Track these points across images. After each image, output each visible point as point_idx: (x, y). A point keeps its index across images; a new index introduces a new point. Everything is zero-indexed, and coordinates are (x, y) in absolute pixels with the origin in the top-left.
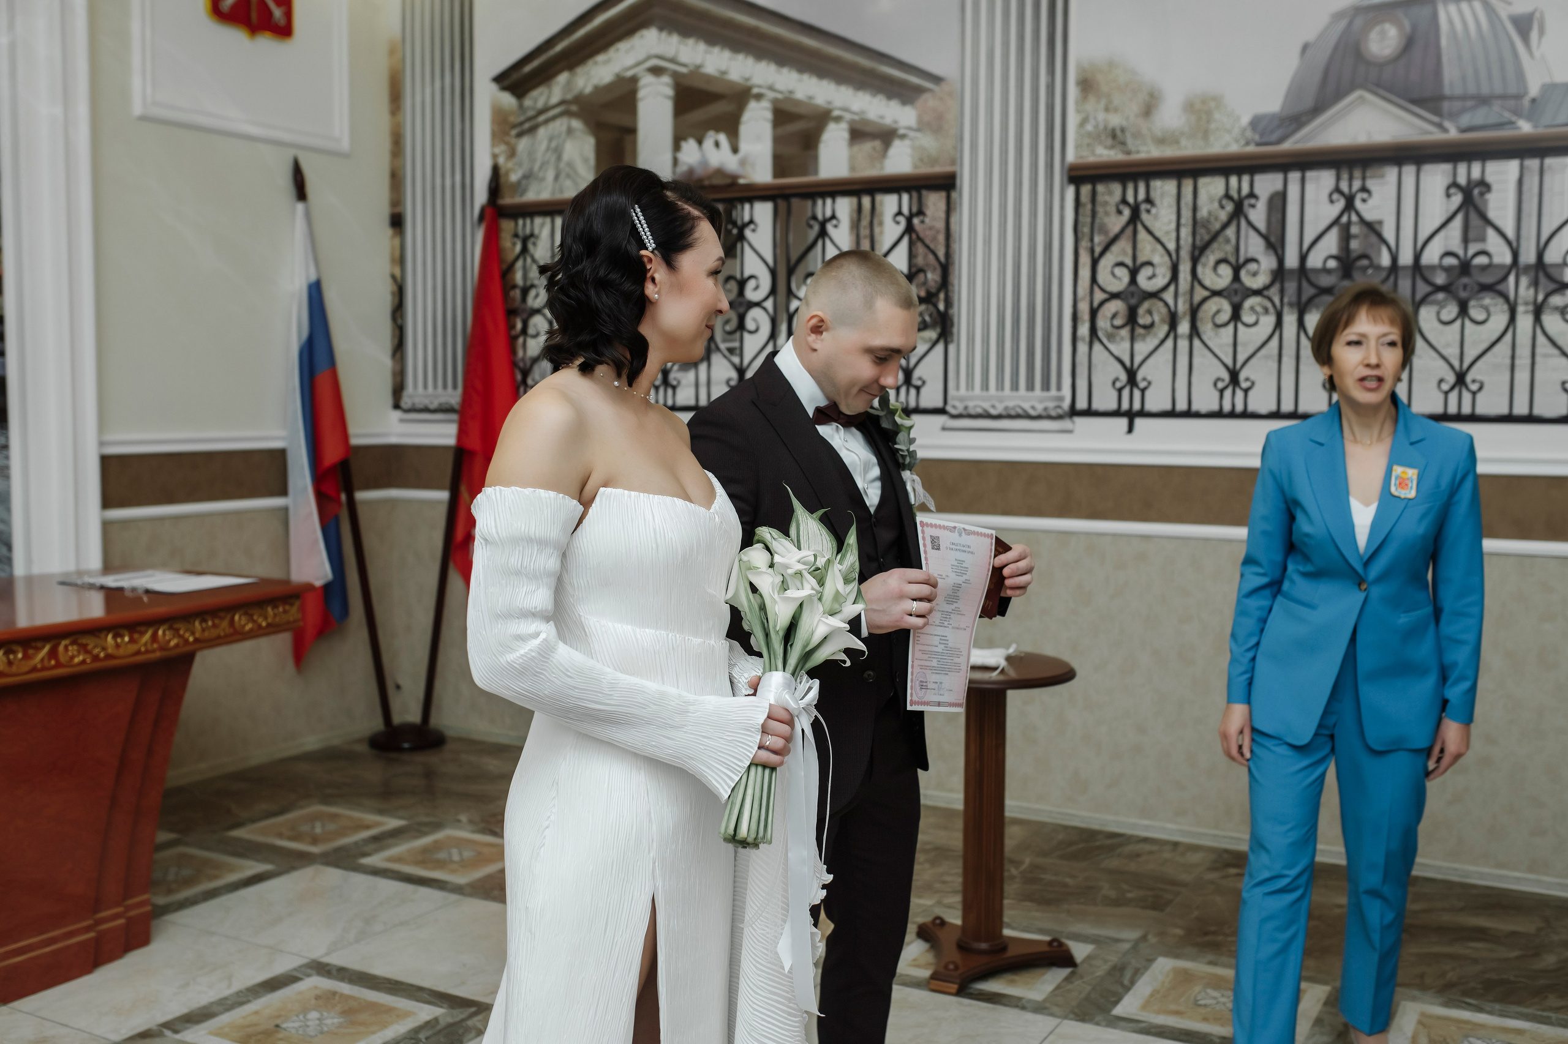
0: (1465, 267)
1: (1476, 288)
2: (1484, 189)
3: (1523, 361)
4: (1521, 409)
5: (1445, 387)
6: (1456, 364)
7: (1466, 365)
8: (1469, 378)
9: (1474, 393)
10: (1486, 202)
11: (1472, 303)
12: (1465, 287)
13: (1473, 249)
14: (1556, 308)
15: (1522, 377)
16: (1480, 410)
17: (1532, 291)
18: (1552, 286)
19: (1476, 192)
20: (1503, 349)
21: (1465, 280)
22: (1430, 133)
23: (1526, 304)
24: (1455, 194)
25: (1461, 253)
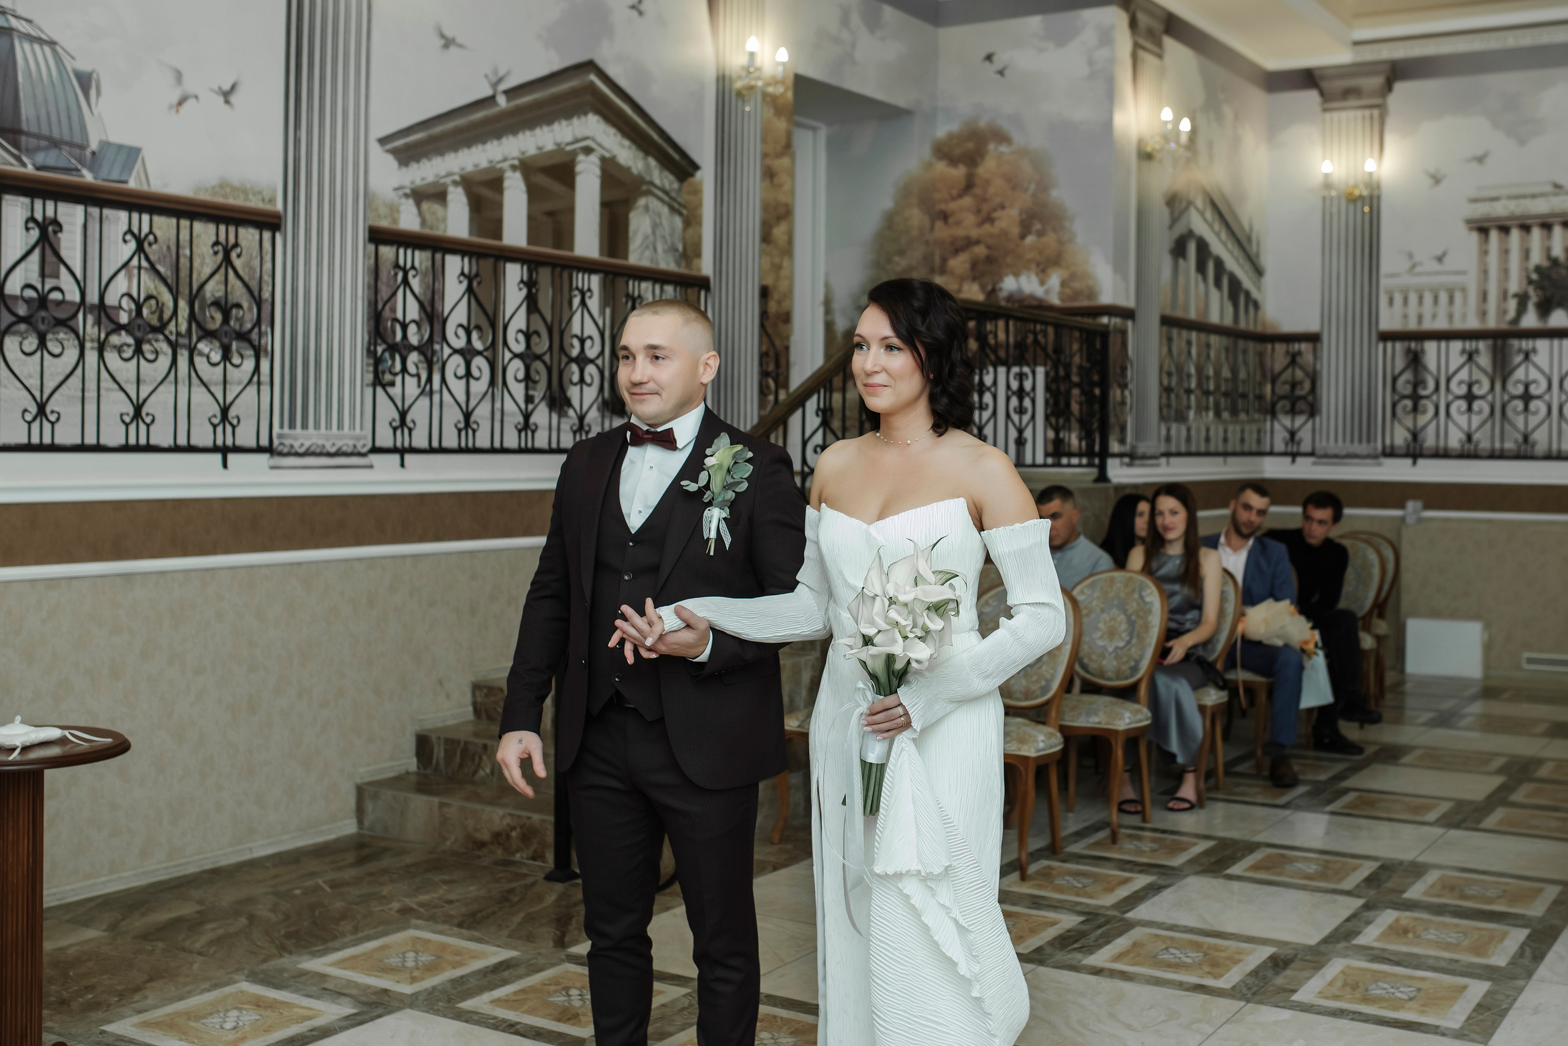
0: (43, 301)
1: (53, 322)
2: (57, 229)
3: (91, 394)
4: (90, 440)
5: (29, 417)
6: (37, 395)
7: (45, 396)
8: (48, 409)
9: (53, 424)
10: (59, 240)
11: (49, 336)
12: (43, 320)
13: (50, 283)
14: (115, 347)
15: (91, 408)
16: (58, 440)
17: (96, 329)
18: (112, 326)
19: (50, 229)
20: (75, 381)
21: (43, 314)
22: (12, 164)
23: (92, 341)
24: (33, 228)
25: (39, 286)
